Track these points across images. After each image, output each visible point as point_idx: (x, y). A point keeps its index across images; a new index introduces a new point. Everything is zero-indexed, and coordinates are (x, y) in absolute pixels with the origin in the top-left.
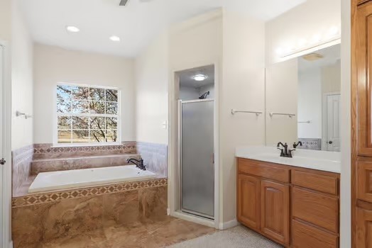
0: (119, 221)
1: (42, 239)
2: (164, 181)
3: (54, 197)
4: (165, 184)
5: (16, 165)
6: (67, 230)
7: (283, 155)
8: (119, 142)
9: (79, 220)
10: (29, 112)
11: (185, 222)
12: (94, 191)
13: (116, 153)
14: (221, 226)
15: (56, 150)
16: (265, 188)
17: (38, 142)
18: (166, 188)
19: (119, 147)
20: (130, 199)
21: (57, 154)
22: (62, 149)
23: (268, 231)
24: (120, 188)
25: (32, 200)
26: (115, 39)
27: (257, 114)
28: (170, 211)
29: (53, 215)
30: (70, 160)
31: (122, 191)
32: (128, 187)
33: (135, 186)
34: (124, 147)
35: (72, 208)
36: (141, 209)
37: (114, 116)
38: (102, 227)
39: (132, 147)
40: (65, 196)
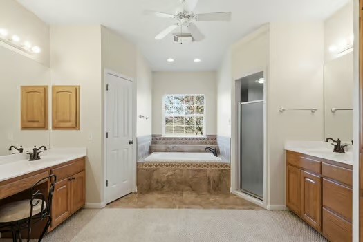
0: (194, 188)
1: (150, 189)
2: (228, 166)
3: (156, 166)
4: (228, 168)
5: (139, 146)
6: (163, 187)
7: (335, 150)
8: (204, 135)
9: (169, 182)
10: (150, 115)
11: (242, 199)
12: (178, 166)
13: (202, 143)
14: (268, 206)
15: (164, 139)
16: (305, 178)
17: (155, 134)
18: (229, 171)
19: (204, 139)
20: (201, 174)
21: (165, 142)
22: (167, 138)
23: (306, 217)
24: (194, 166)
25: (146, 165)
26: (197, 60)
27: (313, 111)
28: (232, 190)
29: (155, 176)
30: (171, 146)
31: (195, 168)
32: (200, 166)
33: (205, 166)
34: (208, 139)
35: (165, 174)
36: (209, 183)
37: (202, 115)
38: (183, 190)
39: (213, 139)
40: (162, 166)
